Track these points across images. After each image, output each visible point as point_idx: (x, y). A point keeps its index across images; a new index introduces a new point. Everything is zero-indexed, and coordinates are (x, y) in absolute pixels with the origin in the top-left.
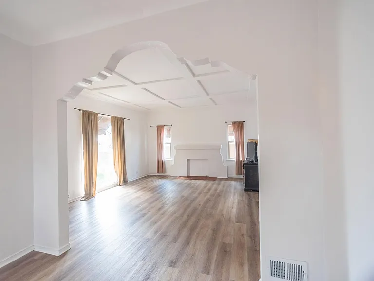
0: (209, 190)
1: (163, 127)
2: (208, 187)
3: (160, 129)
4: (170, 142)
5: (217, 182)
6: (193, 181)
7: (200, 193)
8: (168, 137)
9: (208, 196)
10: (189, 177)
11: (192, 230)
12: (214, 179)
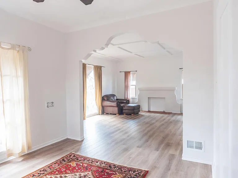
0: (164, 119)
1: (129, 72)
2: (163, 118)
3: (127, 74)
4: (135, 84)
5: (171, 115)
6: (153, 114)
7: (157, 121)
8: (133, 80)
9: (163, 123)
10: (149, 111)
11: (150, 137)
12: (169, 113)
